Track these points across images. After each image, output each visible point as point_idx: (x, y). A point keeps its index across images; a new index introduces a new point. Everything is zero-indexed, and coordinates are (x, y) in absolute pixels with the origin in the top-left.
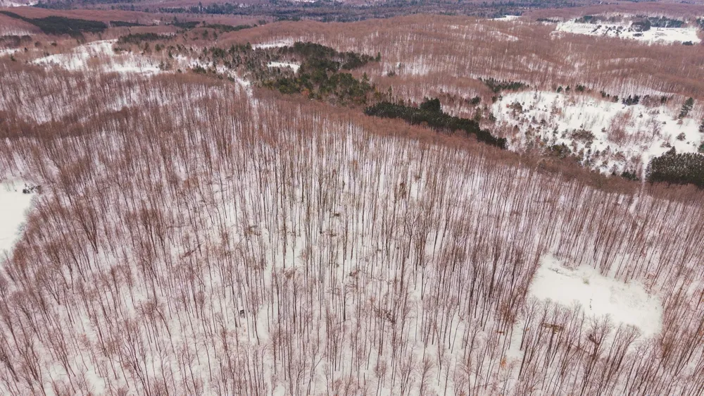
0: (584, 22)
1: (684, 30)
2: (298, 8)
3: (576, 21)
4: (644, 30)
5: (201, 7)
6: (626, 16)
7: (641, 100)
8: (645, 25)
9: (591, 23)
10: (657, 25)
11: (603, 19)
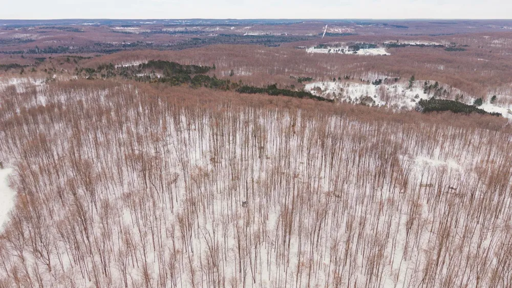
0: (320, 48)
1: (378, 49)
2: (119, 48)
3: (315, 48)
4: (358, 50)
5: (38, 49)
6: (343, 43)
7: (383, 81)
8: (356, 48)
9: (324, 48)
10: (362, 48)
11: (331, 46)
